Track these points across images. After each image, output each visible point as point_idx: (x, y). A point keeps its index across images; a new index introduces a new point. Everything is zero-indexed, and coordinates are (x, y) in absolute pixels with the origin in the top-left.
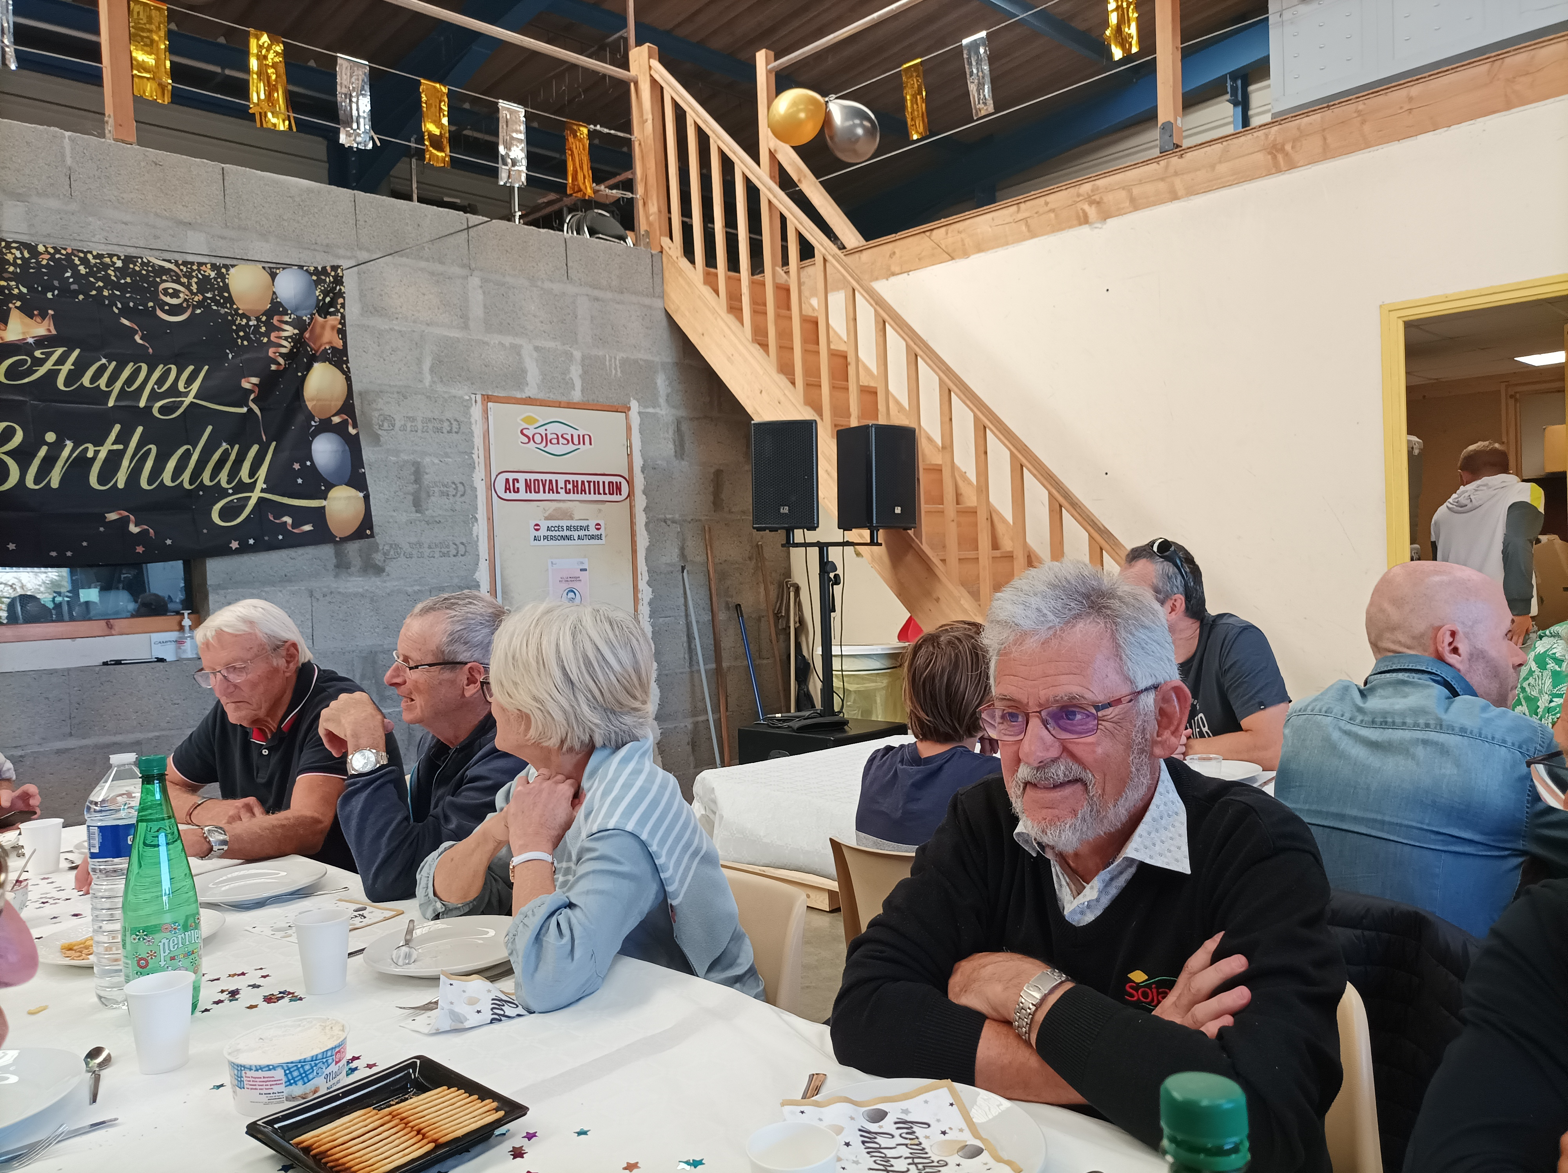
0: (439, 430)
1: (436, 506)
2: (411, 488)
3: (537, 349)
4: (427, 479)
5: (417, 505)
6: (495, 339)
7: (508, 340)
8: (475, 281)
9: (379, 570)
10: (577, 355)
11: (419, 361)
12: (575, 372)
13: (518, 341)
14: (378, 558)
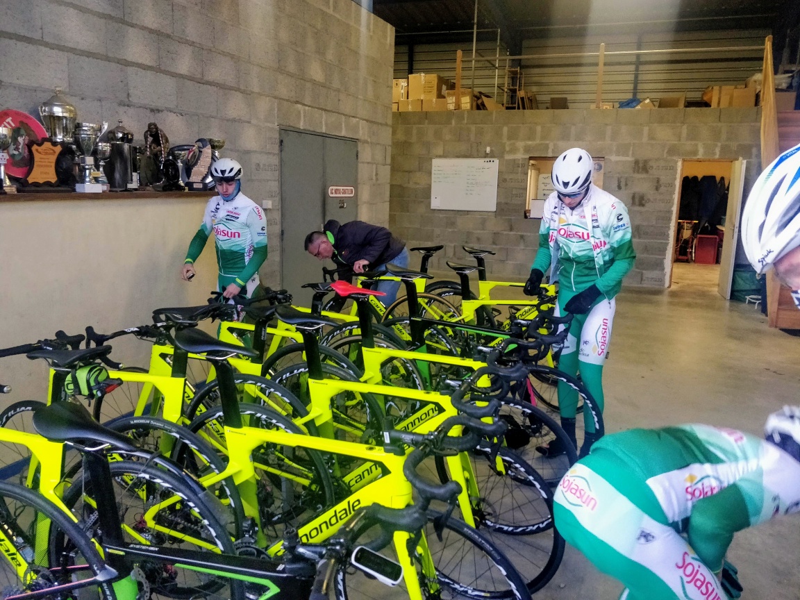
0: (667, 169)
1: (662, 189)
2: (656, 184)
3: (704, 144)
4: (661, 182)
5: (657, 189)
6: (689, 142)
7: (693, 143)
8: (685, 127)
9: (643, 205)
10: (719, 144)
11: (663, 151)
12: (717, 151)
13: (697, 142)
14: (643, 202)
